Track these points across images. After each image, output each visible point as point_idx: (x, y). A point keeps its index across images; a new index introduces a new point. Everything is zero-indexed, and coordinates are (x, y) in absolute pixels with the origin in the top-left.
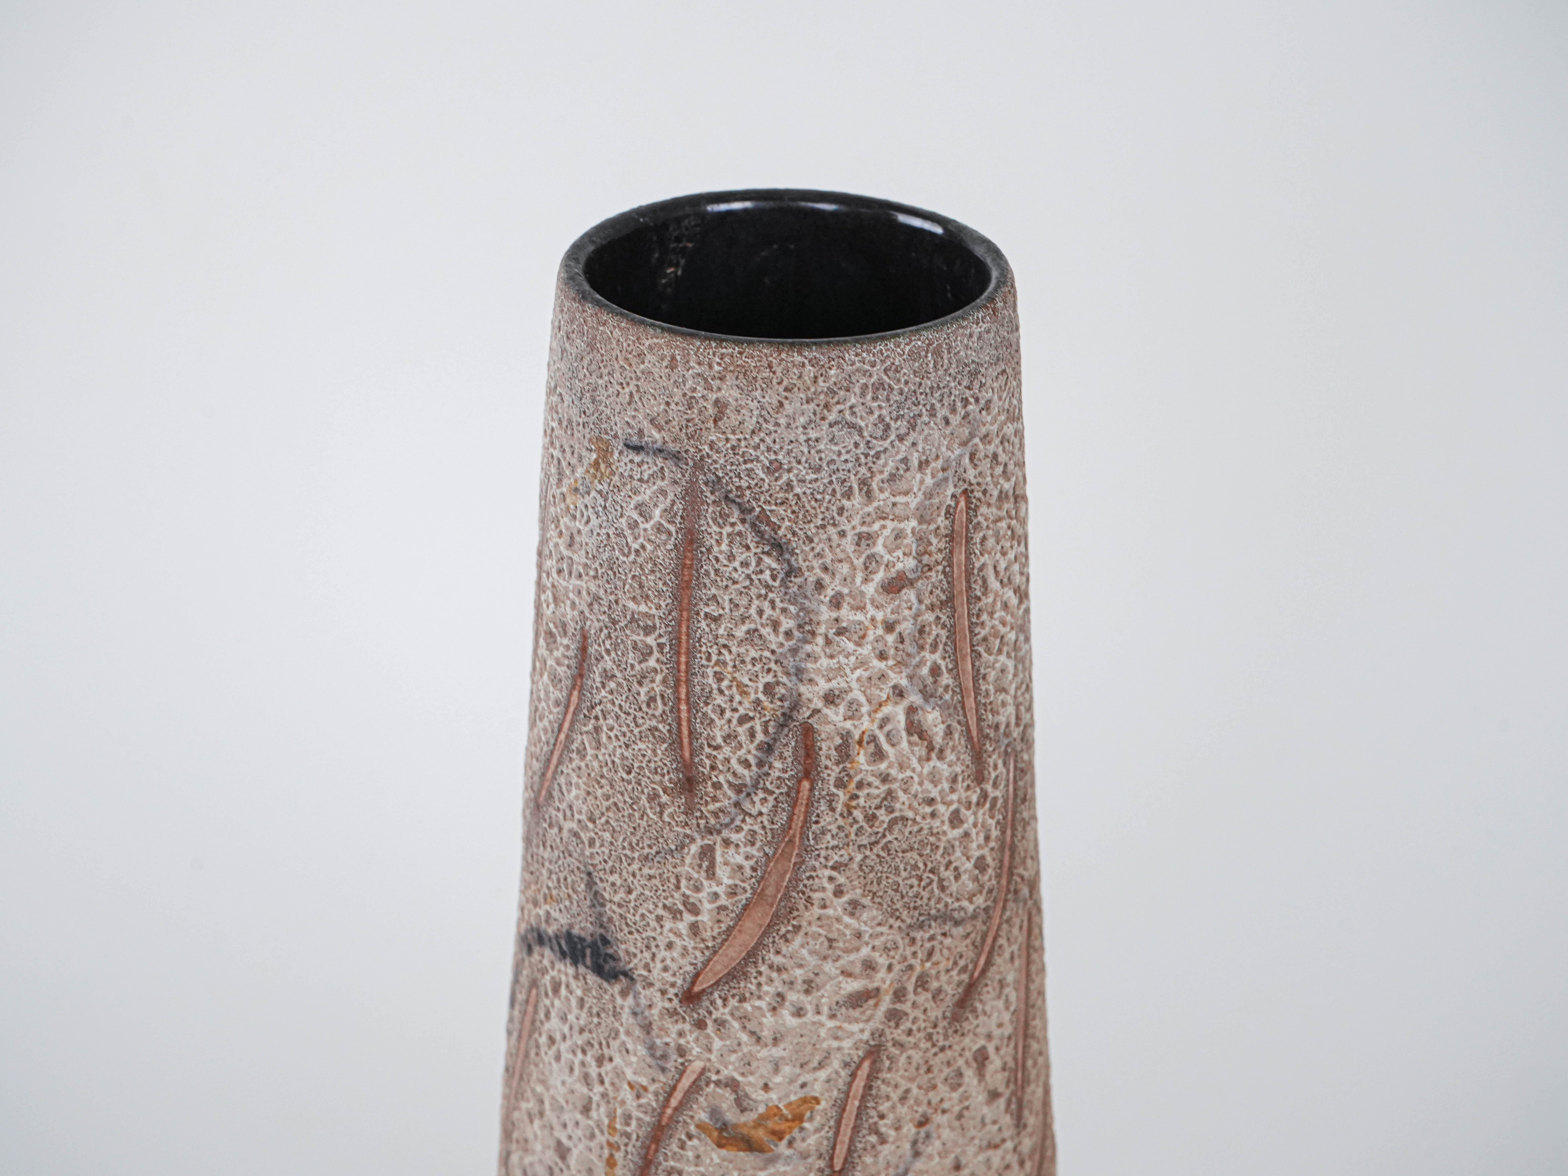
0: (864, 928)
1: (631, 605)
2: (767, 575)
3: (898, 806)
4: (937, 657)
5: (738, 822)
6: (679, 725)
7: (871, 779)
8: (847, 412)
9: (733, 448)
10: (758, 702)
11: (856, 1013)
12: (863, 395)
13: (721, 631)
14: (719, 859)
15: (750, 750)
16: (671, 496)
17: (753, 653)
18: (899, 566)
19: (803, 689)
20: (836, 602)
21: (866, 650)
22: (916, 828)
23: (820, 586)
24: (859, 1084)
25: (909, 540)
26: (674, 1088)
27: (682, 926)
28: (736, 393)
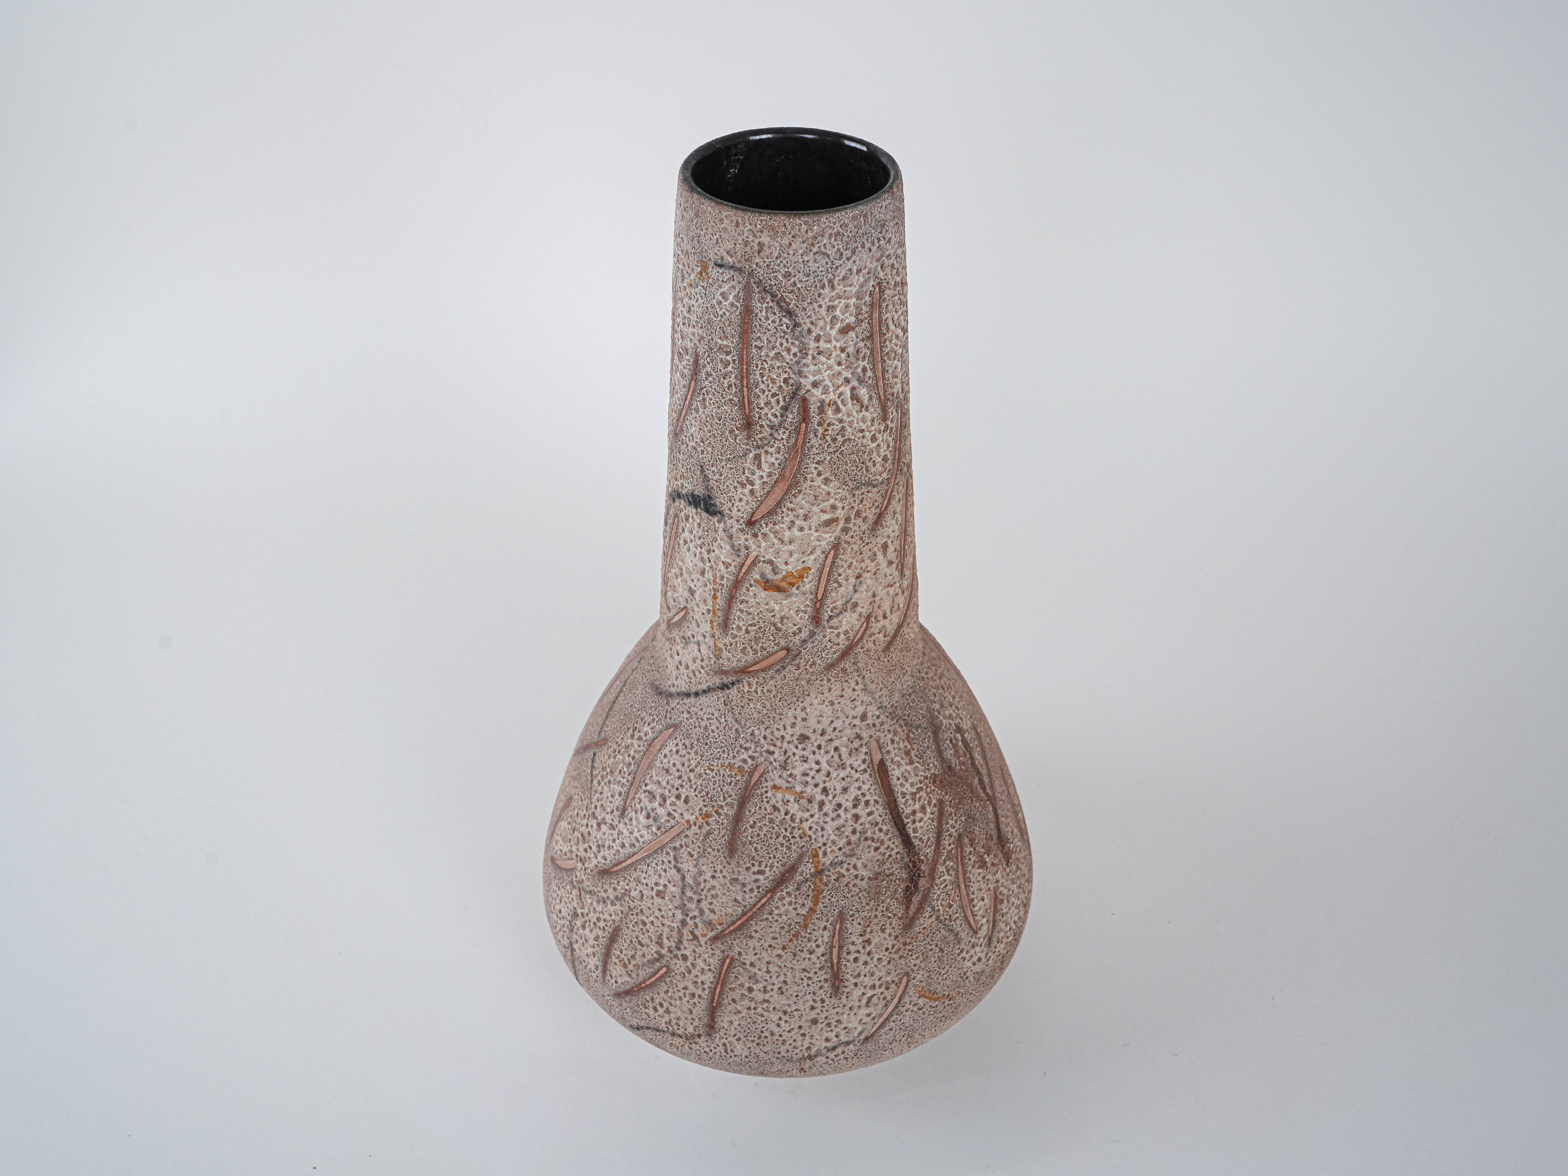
0: (831, 490)
1: (719, 341)
2: (784, 327)
3: (847, 433)
4: (865, 363)
5: (772, 443)
6: (743, 398)
7: (834, 422)
8: (822, 247)
9: (767, 266)
10: (780, 387)
11: (828, 529)
12: (830, 238)
13: (763, 354)
14: (763, 460)
15: (777, 410)
16: (737, 289)
17: (778, 364)
18: (847, 321)
19: (802, 380)
20: (817, 339)
21: (832, 362)
22: (855, 444)
23: (809, 331)
24: (829, 561)
25: (852, 308)
26: (744, 564)
27: (746, 491)
28: (768, 239)
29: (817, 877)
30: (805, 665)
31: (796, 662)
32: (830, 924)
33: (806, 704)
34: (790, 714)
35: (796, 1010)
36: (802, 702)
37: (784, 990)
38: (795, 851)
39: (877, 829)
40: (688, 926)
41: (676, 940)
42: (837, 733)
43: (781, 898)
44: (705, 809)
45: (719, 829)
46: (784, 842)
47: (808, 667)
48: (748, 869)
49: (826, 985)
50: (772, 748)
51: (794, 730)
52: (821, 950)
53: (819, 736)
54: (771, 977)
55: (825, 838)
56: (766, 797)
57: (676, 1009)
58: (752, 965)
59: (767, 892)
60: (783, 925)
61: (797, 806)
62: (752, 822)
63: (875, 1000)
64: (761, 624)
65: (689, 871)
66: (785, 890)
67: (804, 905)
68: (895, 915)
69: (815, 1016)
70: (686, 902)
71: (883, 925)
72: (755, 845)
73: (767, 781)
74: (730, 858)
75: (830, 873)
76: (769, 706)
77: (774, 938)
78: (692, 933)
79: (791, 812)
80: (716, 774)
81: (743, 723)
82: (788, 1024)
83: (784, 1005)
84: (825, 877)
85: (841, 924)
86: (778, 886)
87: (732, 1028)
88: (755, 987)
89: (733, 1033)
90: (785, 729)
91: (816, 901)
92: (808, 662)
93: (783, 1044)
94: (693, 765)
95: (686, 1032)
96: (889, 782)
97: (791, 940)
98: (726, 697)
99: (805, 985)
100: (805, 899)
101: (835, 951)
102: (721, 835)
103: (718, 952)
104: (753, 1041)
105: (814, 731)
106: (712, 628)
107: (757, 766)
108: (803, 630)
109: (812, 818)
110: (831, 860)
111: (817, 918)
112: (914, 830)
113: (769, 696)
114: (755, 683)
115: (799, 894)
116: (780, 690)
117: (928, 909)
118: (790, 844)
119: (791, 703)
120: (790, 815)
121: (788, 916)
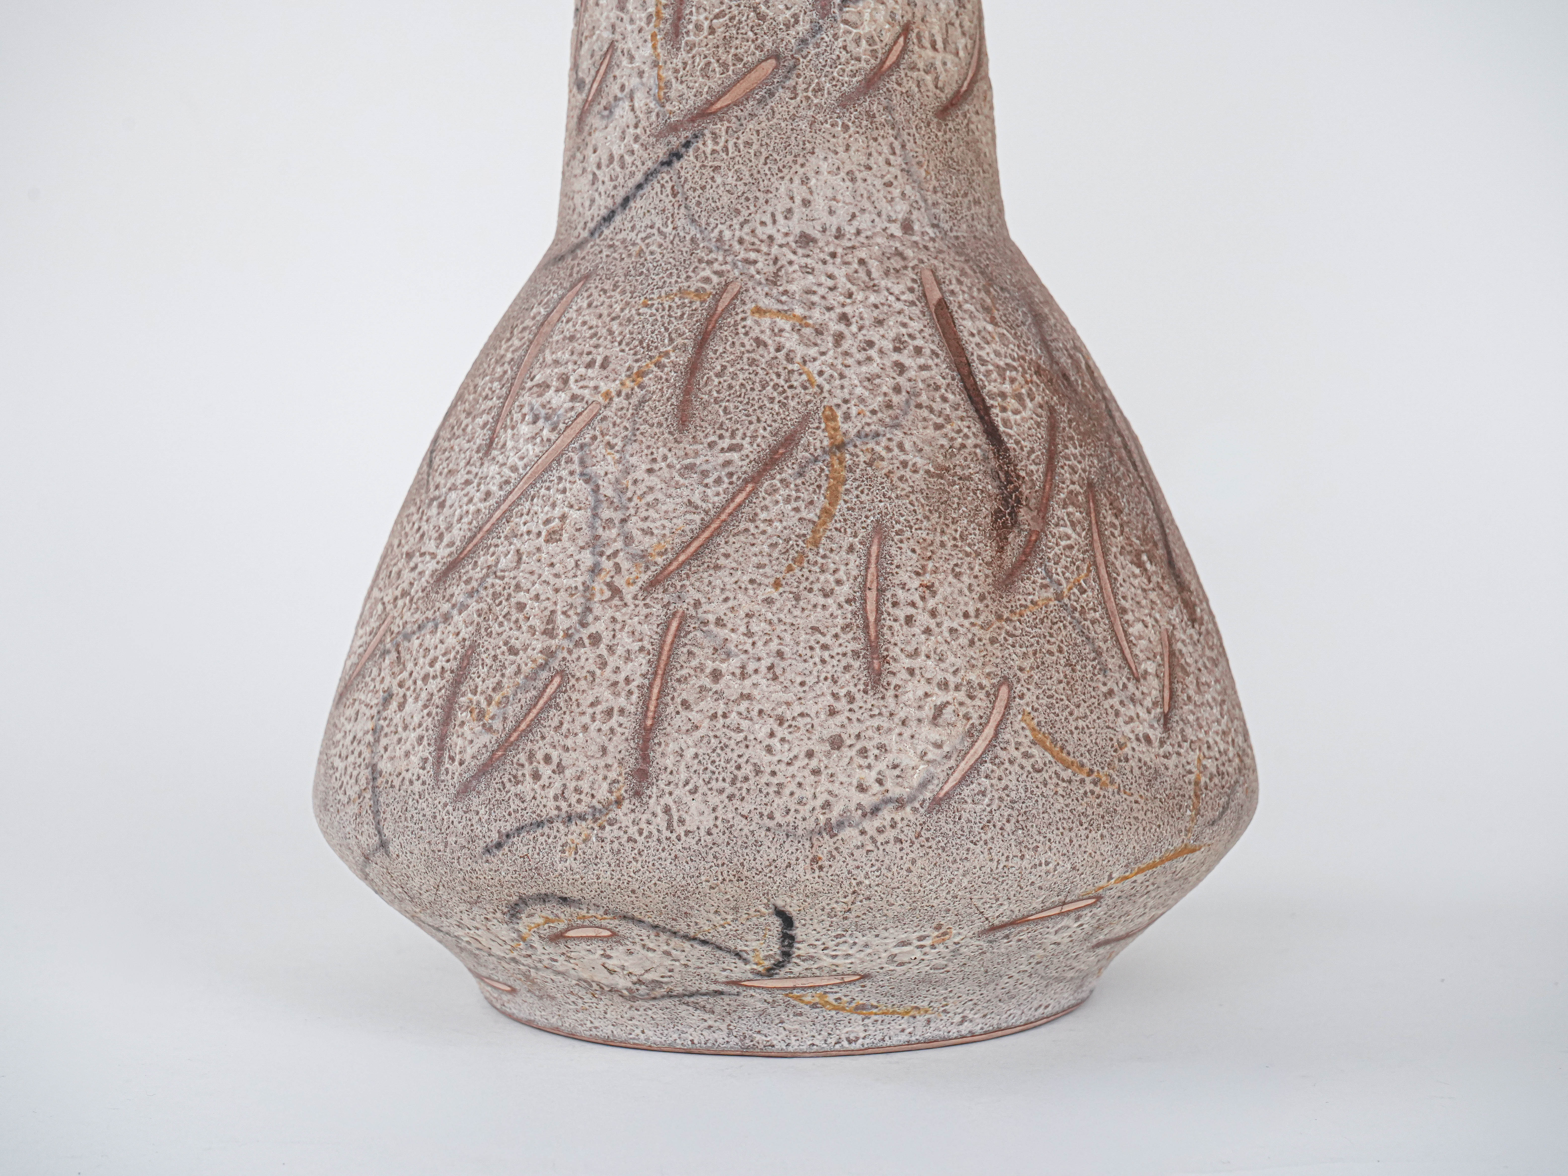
29: (834, 453)
30: (806, 90)
31: (790, 83)
32: (861, 543)
33: (809, 169)
34: (782, 189)
35: (802, 715)
36: (802, 165)
37: (778, 671)
38: (795, 409)
39: (937, 395)
40: (603, 574)
41: (579, 611)
42: (862, 238)
43: (770, 490)
44: (636, 365)
45: (661, 390)
46: (775, 394)
47: (810, 94)
48: (711, 445)
49: (856, 664)
50: (753, 256)
51: (790, 223)
52: (844, 591)
53: (831, 239)
54: (754, 644)
55: (846, 390)
56: (744, 327)
57: (574, 755)
58: (719, 622)
59: (746, 482)
60: (775, 539)
61: (796, 336)
62: (719, 368)
63: (948, 712)
64: (734, 10)
65: (606, 474)
66: (778, 477)
67: (811, 502)
68: (978, 554)
69: (839, 730)
70: (600, 531)
71: (956, 565)
72: (723, 404)
73: (744, 303)
74: (681, 432)
75: (857, 450)
76: (747, 174)
77: (760, 566)
78: (610, 585)
79: (787, 345)
80: (657, 310)
81: (703, 222)
82: (786, 746)
83: (779, 704)
84: (848, 456)
85: (880, 544)
86: (765, 470)
87: (682, 767)
88: (723, 667)
89: (683, 776)
90: (774, 222)
91: (833, 497)
92: (810, 84)
93: (778, 793)
94: (618, 310)
95: (595, 802)
96: (955, 333)
97: (790, 569)
98: (675, 178)
99: (817, 660)
100: (814, 492)
101: (871, 596)
102: (665, 398)
103: (657, 609)
104: (721, 791)
105: (824, 230)
106: (654, 47)
107: (727, 285)
108: (801, 19)
109: (823, 358)
110: (859, 428)
111: (836, 529)
112: (1006, 422)
113: (748, 156)
114: (724, 133)
115: (803, 483)
116: (766, 140)
117: (1039, 570)
118: (786, 398)
119: (784, 166)
120: (784, 351)
121: (785, 524)
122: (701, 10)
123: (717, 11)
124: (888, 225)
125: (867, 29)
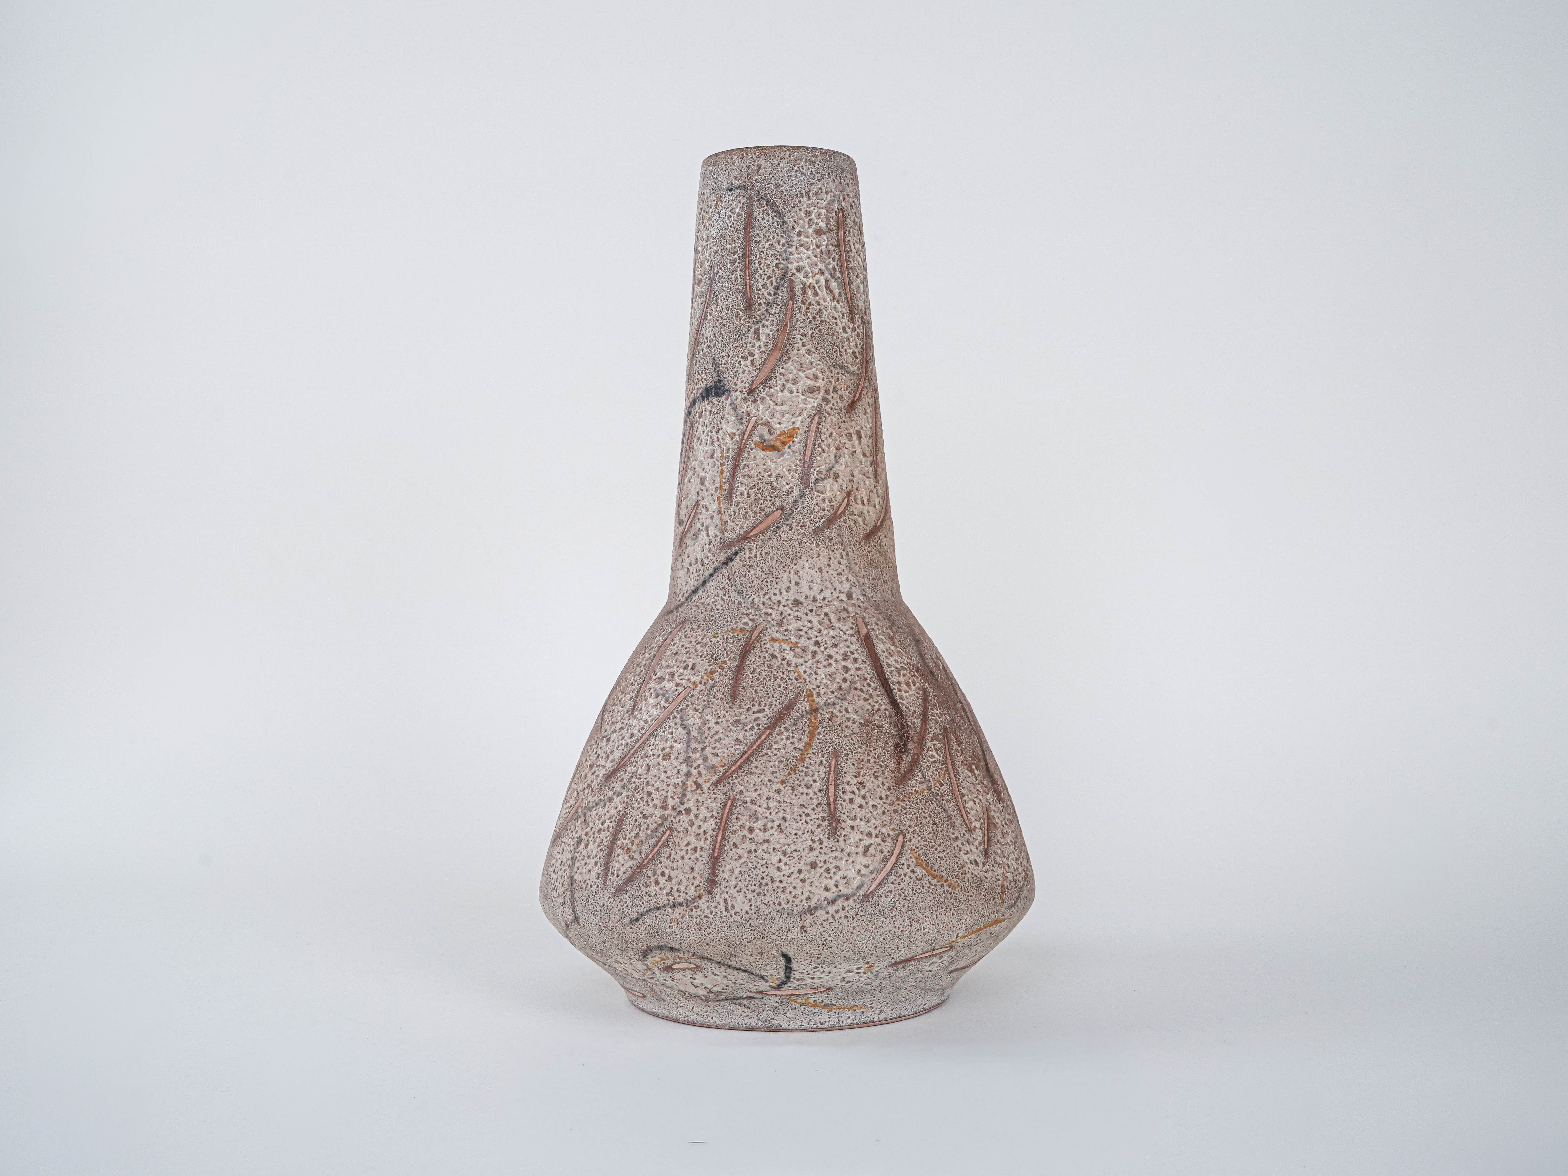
0: (813, 360)
1: (729, 246)
2: (775, 224)
3: (823, 315)
4: (835, 263)
5: (767, 317)
6: (746, 285)
7: (814, 302)
8: (801, 168)
9: (763, 180)
10: (773, 271)
11: (811, 395)
12: (806, 162)
13: (760, 246)
14: (761, 332)
15: (771, 289)
16: (742, 202)
17: (772, 253)
18: (820, 224)
19: (789, 265)
20: (799, 234)
21: (810, 252)
22: (830, 327)
23: (793, 228)
24: (814, 426)
25: (823, 216)
26: (746, 431)
27: (748, 362)
28: (764, 161)
29: (812, 714)
30: (797, 526)
31: (789, 522)
32: (826, 761)
33: (799, 567)
34: (785, 577)
35: (795, 851)
36: (795, 565)
37: (783, 828)
38: (792, 691)
39: (865, 683)
40: (692, 776)
41: (680, 796)
42: (826, 602)
44: (710, 668)
45: (722, 681)
46: (782, 683)
47: (799, 528)
48: (748, 710)
49: (824, 824)
50: (770, 611)
51: (789, 594)
52: (817, 786)
53: (810, 602)
54: (770, 813)
55: (818, 681)
56: (765, 648)
57: (677, 872)
58: (753, 802)
59: (766, 729)
60: (781, 759)
61: (792, 653)
62: (752, 669)
63: (872, 850)
64: (760, 485)
65: (694, 724)
66: (783, 726)
67: (800, 739)
68: (887, 766)
69: (815, 859)
70: (691, 754)
71: (876, 772)
72: (755, 688)
73: (765, 636)
74: (733, 702)
75: (824, 712)
76: (767, 569)
77: (773, 773)
78: (696, 783)
79: (788, 658)
80: (720, 639)
81: (744, 594)
82: (788, 867)
83: (784, 845)
84: (819, 715)
85: (836, 761)
86: (776, 722)
87: (733, 879)
88: (755, 825)
89: (734, 883)
90: (781, 593)
91: (812, 737)
92: (799, 523)
93: (783, 892)
94: (700, 639)
95: (687, 897)
96: (874, 651)
97: (789, 774)
98: (729, 571)
99: (803, 822)
100: (802, 734)
101: (832, 788)
102: (724, 685)
103: (720, 795)
104: (754, 891)
105: (807, 598)
106: (719, 504)
107: (756, 626)
108: (794, 489)
109: (806, 664)
110: (825, 700)
111: (813, 753)
112: (901, 697)
113: (767, 560)
114: (755, 548)
115: (796, 729)
116: (776, 552)
117: (919, 774)
118: (787, 685)
119: (786, 565)
120: (786, 661)
121: (786, 750)
122: (743, 485)
123: (751, 485)
124: (840, 595)
125: (828, 495)
